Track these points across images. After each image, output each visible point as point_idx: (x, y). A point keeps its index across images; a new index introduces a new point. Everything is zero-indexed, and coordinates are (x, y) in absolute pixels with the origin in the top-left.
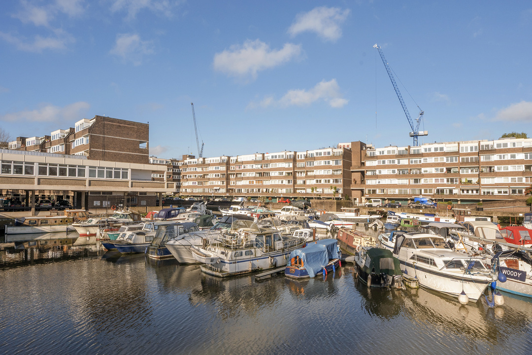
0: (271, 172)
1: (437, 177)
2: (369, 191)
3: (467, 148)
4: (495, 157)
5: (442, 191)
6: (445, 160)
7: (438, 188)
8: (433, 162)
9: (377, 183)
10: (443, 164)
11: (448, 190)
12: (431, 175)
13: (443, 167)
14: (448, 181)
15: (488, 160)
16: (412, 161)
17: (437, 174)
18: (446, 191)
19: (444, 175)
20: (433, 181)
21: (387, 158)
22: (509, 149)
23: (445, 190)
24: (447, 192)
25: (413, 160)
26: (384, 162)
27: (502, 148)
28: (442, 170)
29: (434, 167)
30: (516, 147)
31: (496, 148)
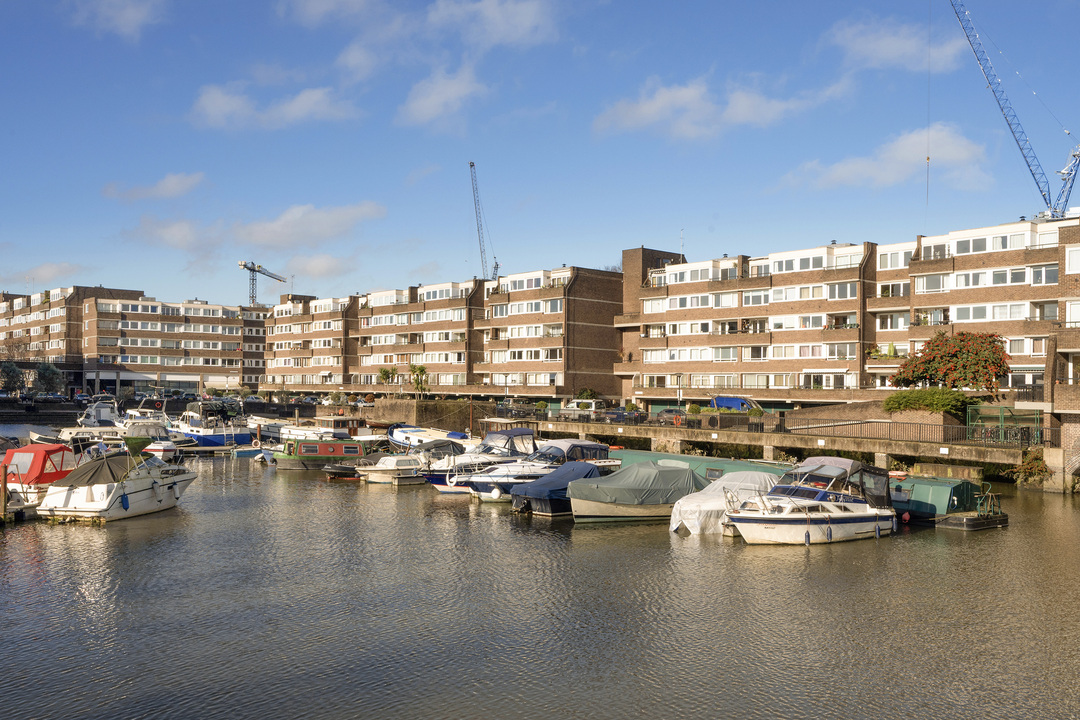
0: (425, 333)
1: (805, 341)
2: (652, 379)
3: (895, 255)
4: (952, 282)
5: (818, 380)
6: (824, 292)
7: (805, 371)
8: (797, 298)
9: (668, 360)
10: (820, 305)
11: (832, 377)
12: (792, 337)
13: (819, 311)
14: (832, 353)
15: (933, 291)
16: (747, 298)
17: (805, 334)
18: (828, 379)
19: (824, 336)
20: (793, 352)
21: (689, 292)
22: (990, 254)
23: (824, 376)
24: (828, 384)
25: (751, 294)
26: (683, 302)
27: (971, 253)
28: (816, 322)
29: (797, 312)
30: (1008, 249)
31: (955, 254)
